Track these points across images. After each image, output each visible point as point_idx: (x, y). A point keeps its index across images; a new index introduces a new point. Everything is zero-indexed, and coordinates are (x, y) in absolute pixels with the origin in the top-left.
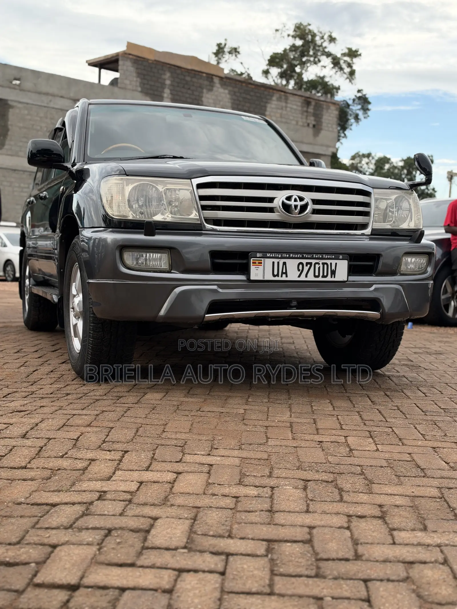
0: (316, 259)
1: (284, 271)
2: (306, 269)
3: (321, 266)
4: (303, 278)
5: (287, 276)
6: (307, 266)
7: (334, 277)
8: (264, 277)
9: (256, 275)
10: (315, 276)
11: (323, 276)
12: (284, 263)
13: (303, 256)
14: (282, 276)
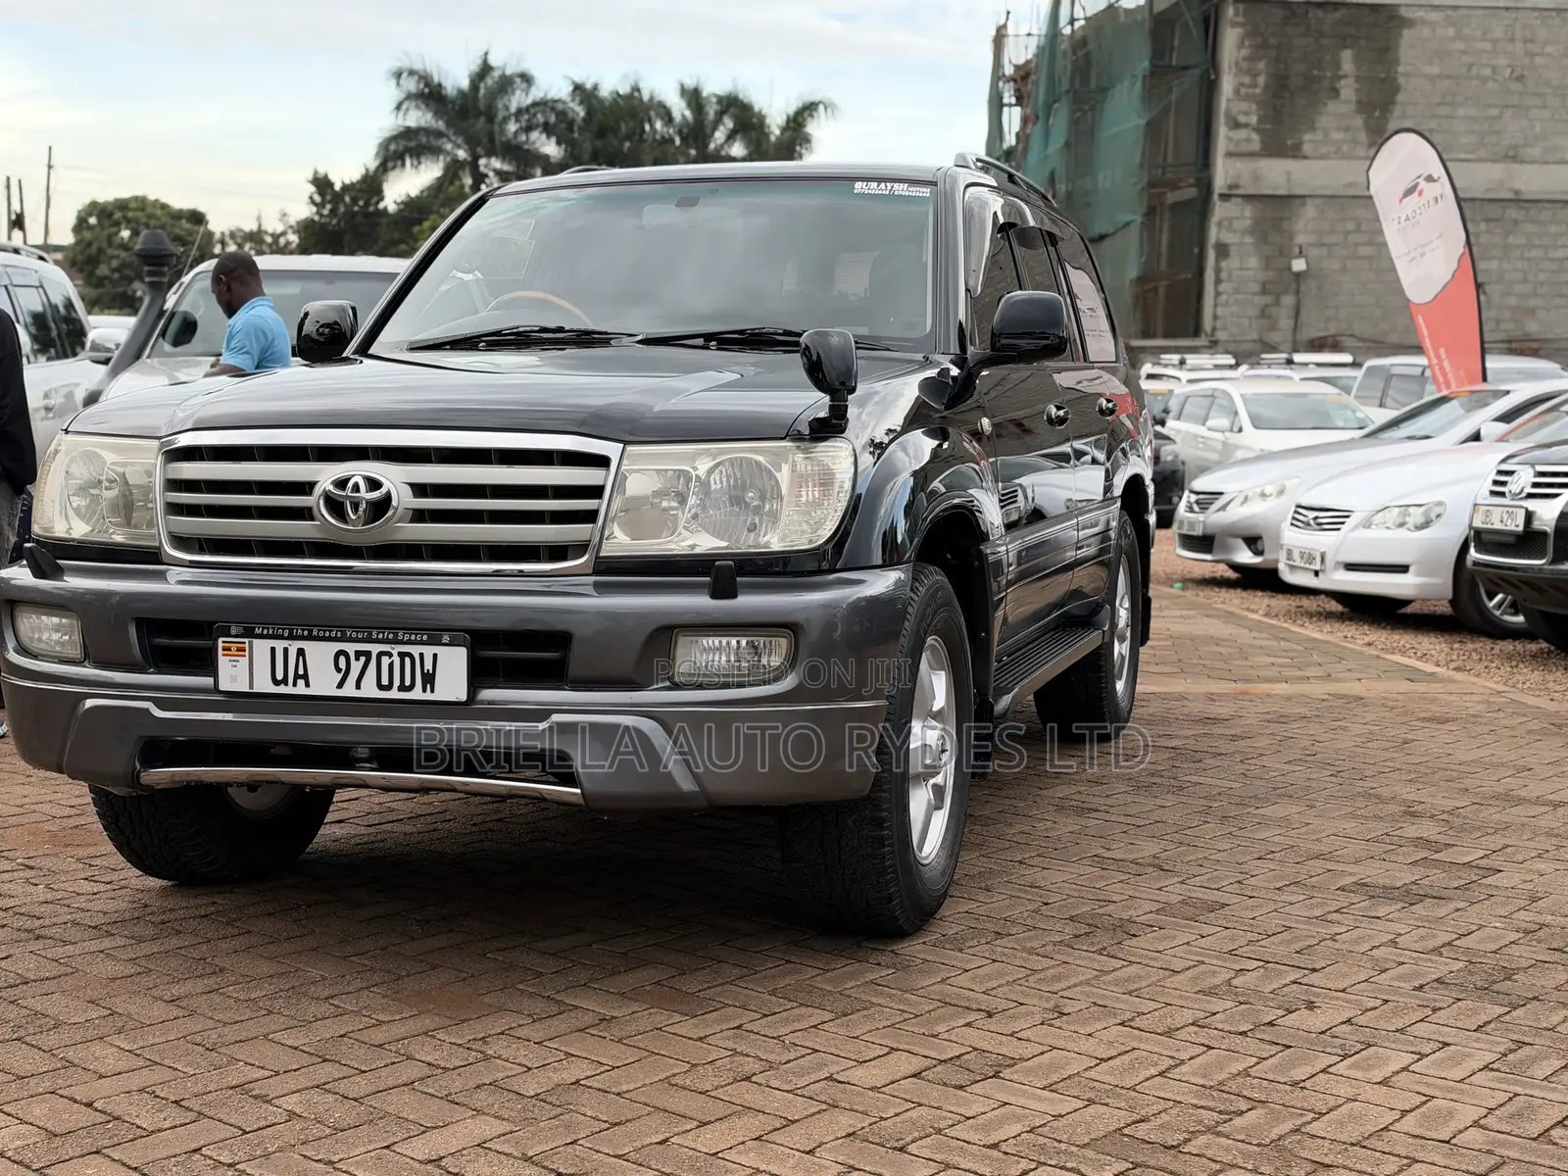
0: (377, 641)
1: (301, 672)
2: (356, 667)
3: (396, 660)
4: (349, 690)
5: (307, 685)
6: (357, 659)
7: (432, 691)
8: (251, 686)
9: (234, 679)
10: (381, 687)
11: (402, 688)
12: (301, 652)
13: (344, 634)
14: (295, 684)
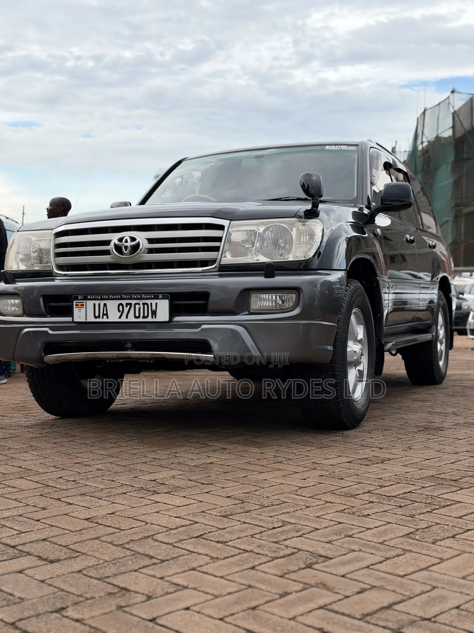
0: (134, 299)
1: (105, 313)
2: (126, 309)
3: (142, 306)
4: (123, 319)
5: (107, 318)
6: (127, 306)
7: (155, 318)
8: (86, 320)
9: (80, 317)
10: (136, 317)
11: (144, 317)
12: (105, 305)
13: (121, 296)
14: (103, 318)
